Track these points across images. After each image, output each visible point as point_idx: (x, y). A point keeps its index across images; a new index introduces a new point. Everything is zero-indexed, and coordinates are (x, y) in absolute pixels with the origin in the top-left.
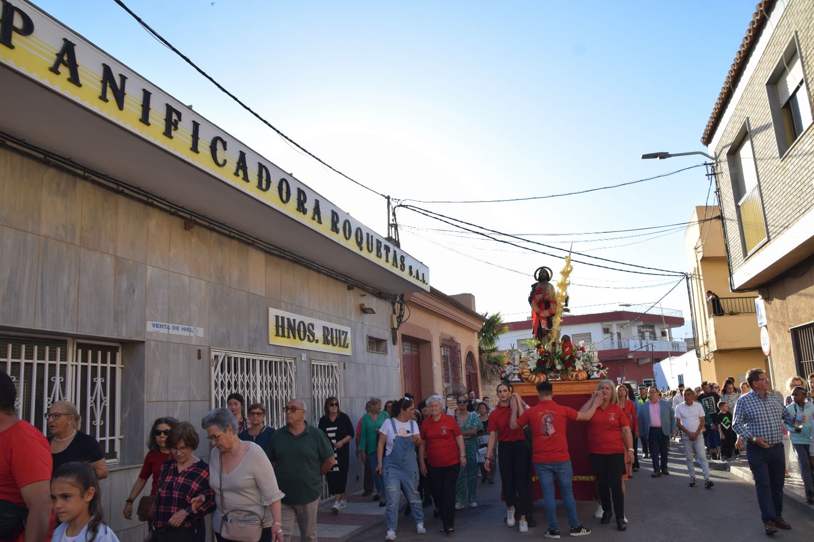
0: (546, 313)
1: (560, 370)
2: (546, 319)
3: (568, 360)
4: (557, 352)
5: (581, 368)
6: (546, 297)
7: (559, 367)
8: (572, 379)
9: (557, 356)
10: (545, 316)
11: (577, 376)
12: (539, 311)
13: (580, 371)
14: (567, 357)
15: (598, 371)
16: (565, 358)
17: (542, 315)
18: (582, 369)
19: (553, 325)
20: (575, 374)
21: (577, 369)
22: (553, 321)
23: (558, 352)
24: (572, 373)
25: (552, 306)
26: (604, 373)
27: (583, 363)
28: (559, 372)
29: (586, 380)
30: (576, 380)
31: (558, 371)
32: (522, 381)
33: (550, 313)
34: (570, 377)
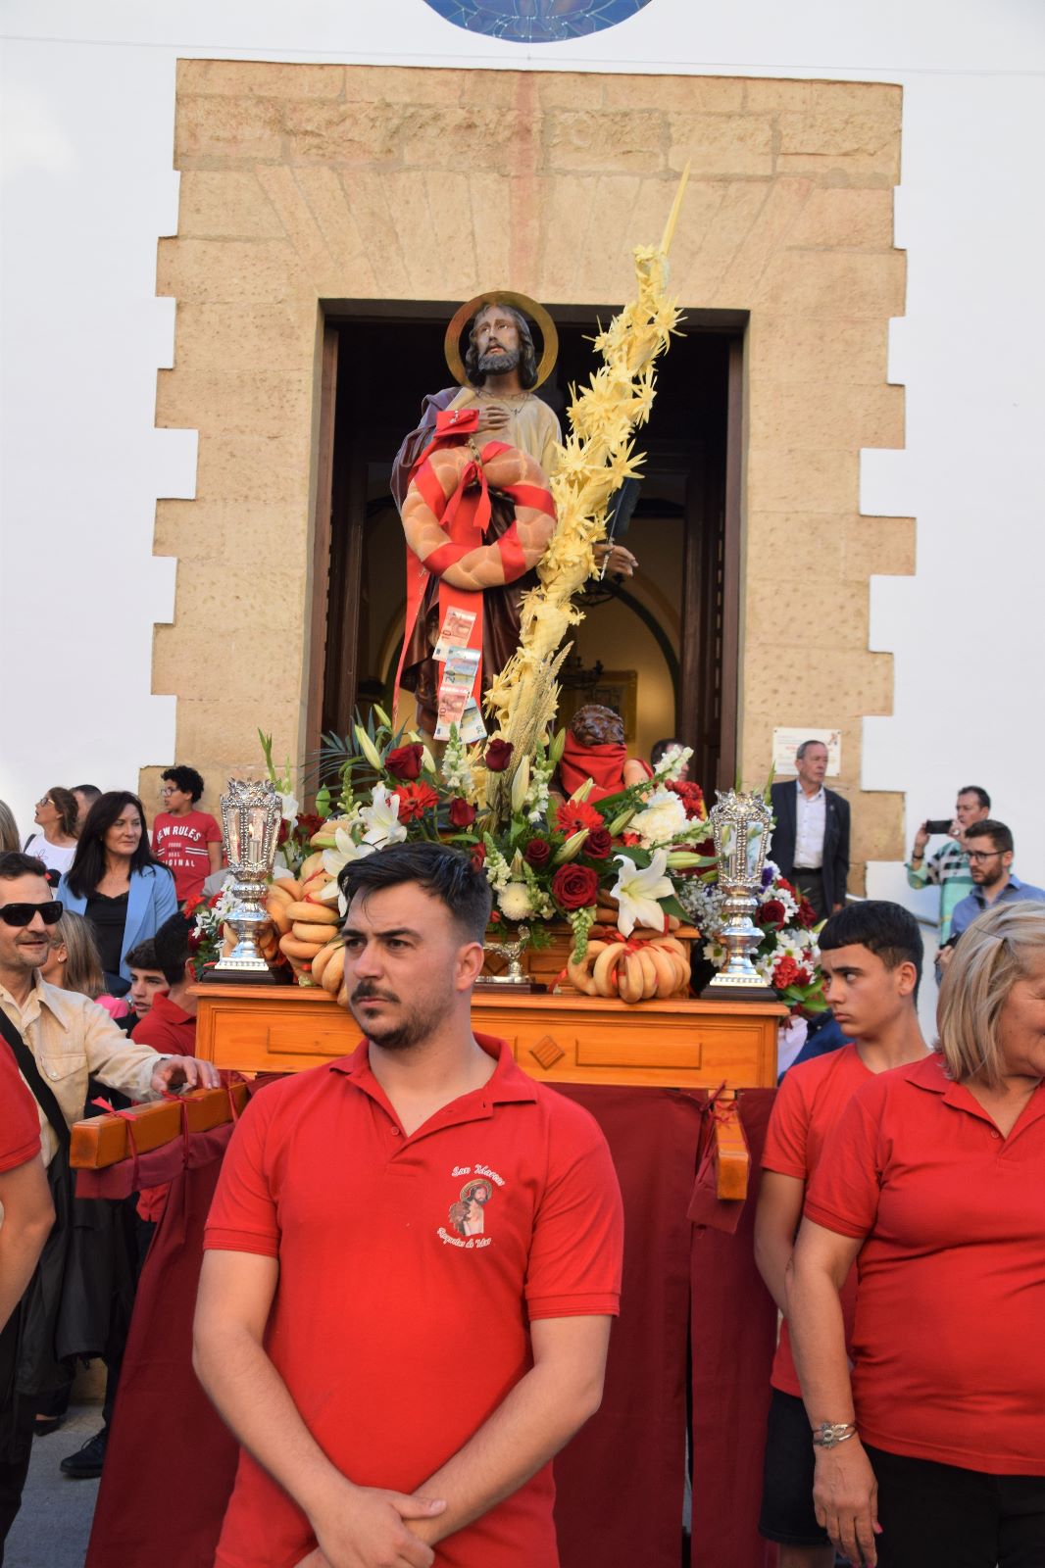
0: (483, 564)
1: (525, 922)
2: (480, 599)
3: (576, 859)
4: (517, 805)
5: (655, 917)
6: (496, 470)
7: (515, 902)
8: (590, 988)
9: (516, 829)
10: (476, 584)
11: (618, 966)
12: (443, 552)
13: (643, 935)
14: (573, 842)
15: (768, 944)
16: (556, 847)
17: (456, 572)
18: (660, 926)
19: (523, 638)
20: (607, 953)
21: (626, 927)
22: (526, 617)
23: (527, 809)
24: (595, 946)
25: (527, 521)
26: (798, 956)
27: (668, 889)
28: (517, 938)
29: (672, 996)
30: (616, 993)
31: (508, 928)
32: (283, 972)
33: (506, 565)
34: (576, 972)
